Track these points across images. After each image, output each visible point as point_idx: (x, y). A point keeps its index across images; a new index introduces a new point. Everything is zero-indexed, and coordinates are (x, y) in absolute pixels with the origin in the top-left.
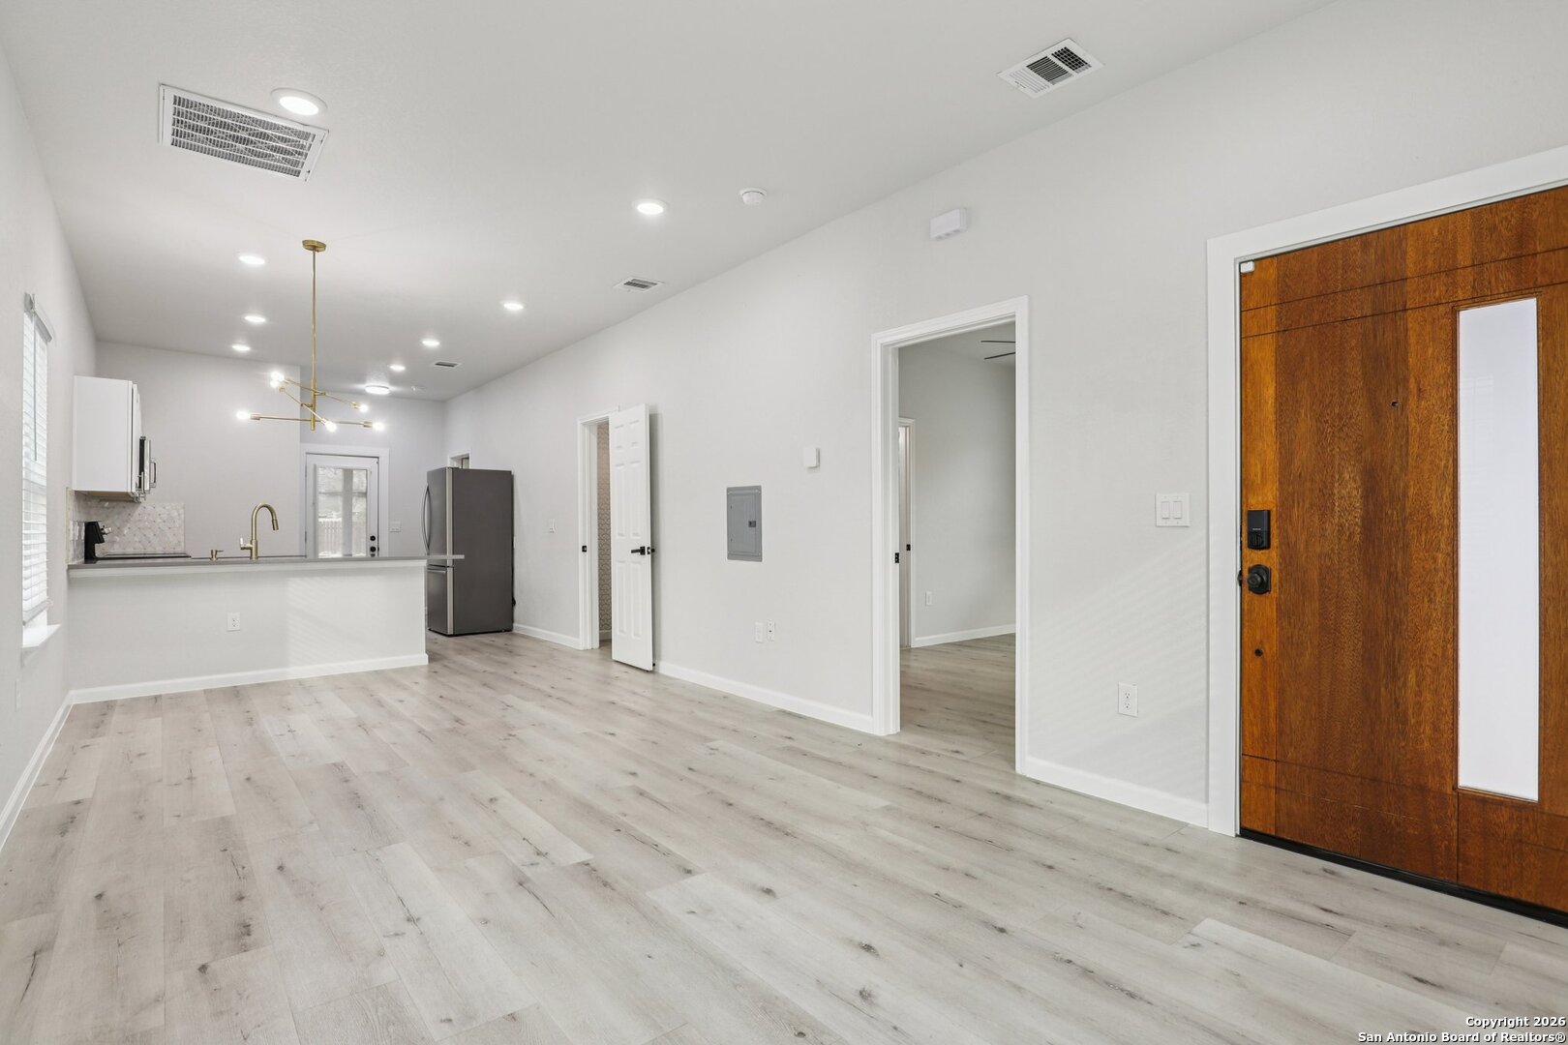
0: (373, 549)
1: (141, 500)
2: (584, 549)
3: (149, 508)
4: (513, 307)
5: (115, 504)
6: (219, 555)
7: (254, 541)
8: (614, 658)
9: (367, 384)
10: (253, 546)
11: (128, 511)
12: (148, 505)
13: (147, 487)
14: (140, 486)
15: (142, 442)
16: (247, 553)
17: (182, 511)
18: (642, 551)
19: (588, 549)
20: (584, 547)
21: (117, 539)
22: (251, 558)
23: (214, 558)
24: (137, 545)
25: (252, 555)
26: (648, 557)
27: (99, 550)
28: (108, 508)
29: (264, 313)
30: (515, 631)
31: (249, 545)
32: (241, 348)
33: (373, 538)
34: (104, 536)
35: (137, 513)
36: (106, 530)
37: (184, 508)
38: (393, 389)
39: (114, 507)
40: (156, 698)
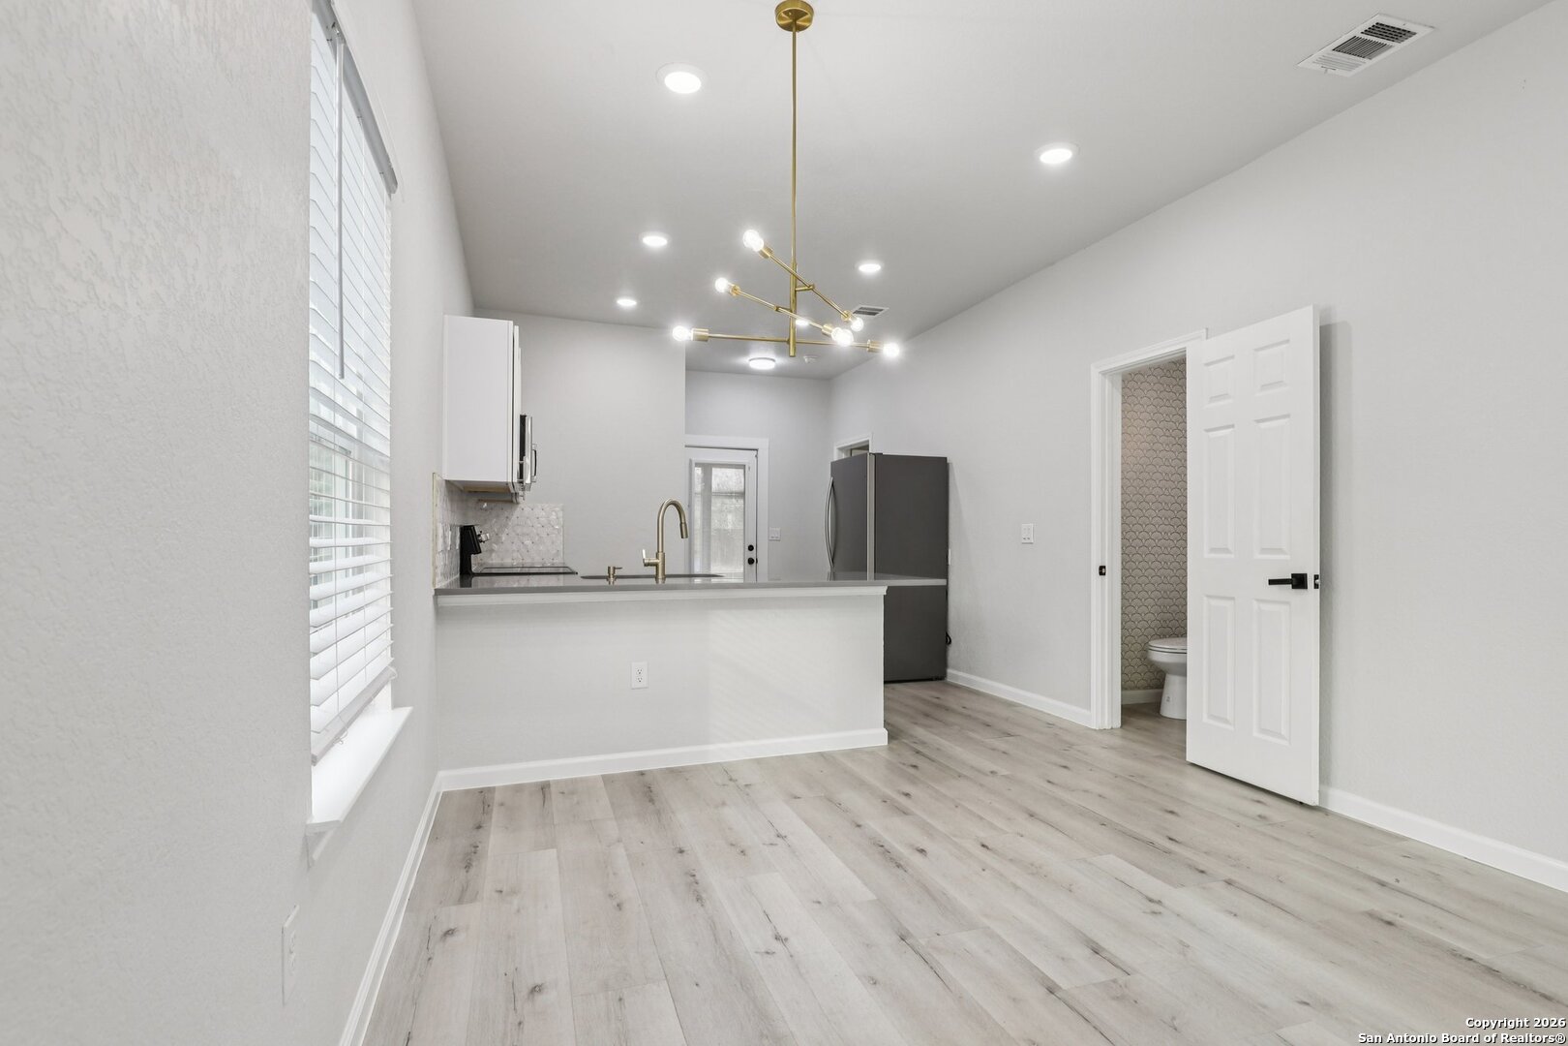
0: (751, 561)
1: (520, 499)
2: (1102, 571)
3: (527, 510)
4: (1056, 156)
5: (493, 505)
6: (618, 573)
7: (660, 554)
8: (1190, 758)
9: (752, 356)
10: (659, 561)
11: (506, 514)
12: (528, 506)
13: (528, 481)
14: (521, 475)
15: (523, 419)
16: (652, 571)
17: (561, 514)
18: (1299, 581)
19: (1107, 571)
20: (1102, 568)
21: (495, 547)
22: (656, 577)
23: (611, 579)
24: (515, 555)
25: (658, 576)
26: (1311, 595)
27: (476, 562)
28: (486, 510)
29: (665, 229)
30: (949, 679)
31: (654, 560)
32: (627, 303)
33: (751, 548)
34: (481, 544)
35: (514, 518)
36: (483, 537)
37: (563, 510)
38: (780, 361)
39: (492, 509)
40: (544, 788)
